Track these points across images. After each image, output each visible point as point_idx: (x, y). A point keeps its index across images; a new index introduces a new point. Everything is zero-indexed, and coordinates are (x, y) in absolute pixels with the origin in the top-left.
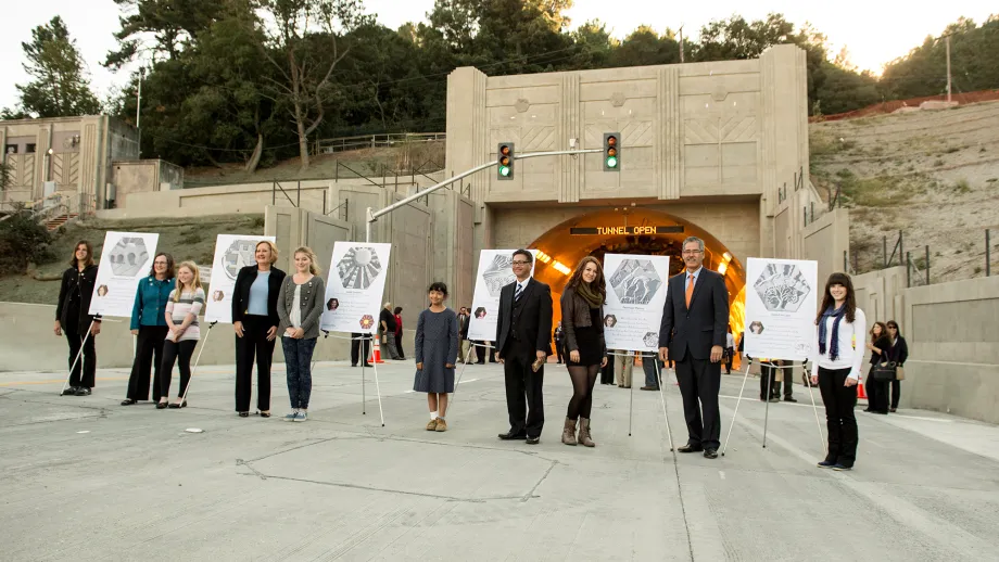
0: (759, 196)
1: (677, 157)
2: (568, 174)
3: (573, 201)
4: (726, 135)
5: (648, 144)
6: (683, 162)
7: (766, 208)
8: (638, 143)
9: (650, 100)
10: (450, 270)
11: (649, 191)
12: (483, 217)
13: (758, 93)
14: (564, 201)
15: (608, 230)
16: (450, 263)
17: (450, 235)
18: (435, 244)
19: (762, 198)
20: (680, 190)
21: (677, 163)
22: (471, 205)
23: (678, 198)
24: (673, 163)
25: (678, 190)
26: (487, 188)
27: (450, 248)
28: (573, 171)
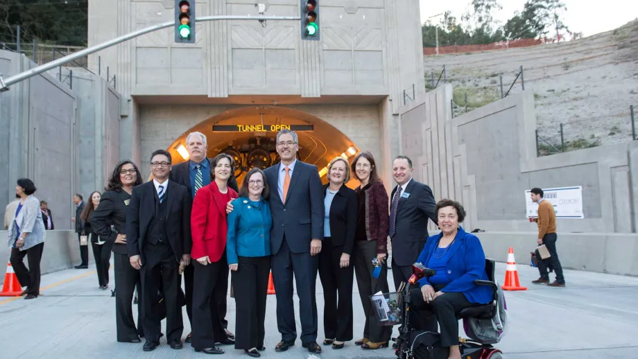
0: (386, 97)
1: (317, 59)
2: (217, 70)
3: (222, 96)
4: (357, 44)
5: (290, 47)
6: (322, 65)
7: (390, 108)
8: (280, 46)
9: (292, 8)
10: (99, 161)
11: (293, 90)
12: (130, 110)
13: (382, 10)
14: (214, 96)
15: (247, 127)
16: (99, 153)
17: (98, 123)
18: (81, 133)
19: (388, 99)
20: (321, 90)
21: (318, 65)
22: (118, 97)
23: (319, 96)
24: (314, 65)
25: (319, 90)
26: (134, 80)
27: (98, 137)
28: (221, 68)
